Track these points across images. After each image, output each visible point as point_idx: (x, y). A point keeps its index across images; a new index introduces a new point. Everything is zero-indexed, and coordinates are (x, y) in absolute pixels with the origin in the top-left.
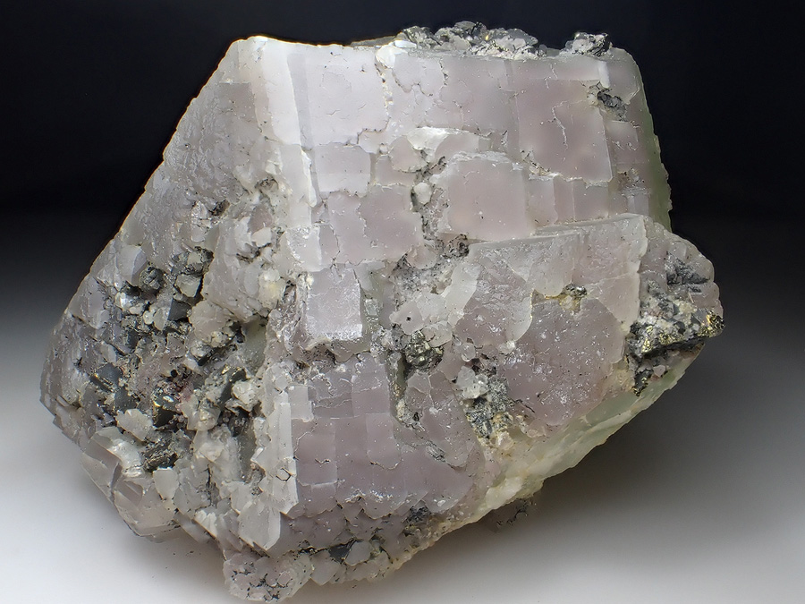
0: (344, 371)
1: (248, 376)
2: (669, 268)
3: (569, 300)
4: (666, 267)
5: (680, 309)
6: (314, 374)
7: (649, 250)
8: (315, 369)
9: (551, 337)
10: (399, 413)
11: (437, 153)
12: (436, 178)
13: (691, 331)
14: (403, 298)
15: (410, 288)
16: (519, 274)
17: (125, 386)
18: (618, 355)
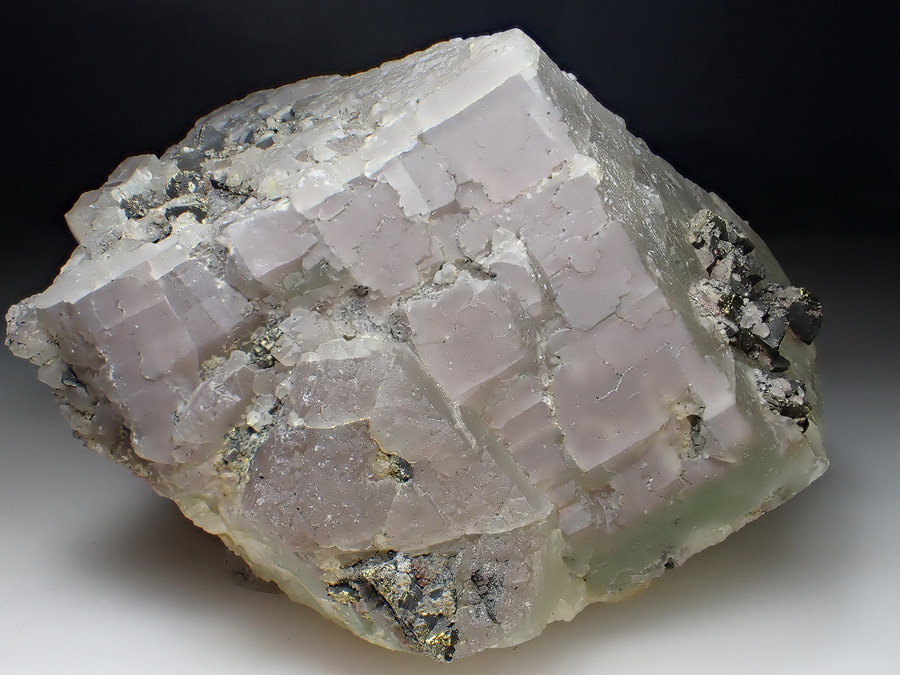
0: (219, 287)
1: (204, 221)
2: (488, 569)
3: (386, 465)
4: (487, 566)
5: (439, 600)
6: (204, 261)
7: (497, 537)
8: (209, 260)
9: (322, 457)
10: (209, 362)
11: (496, 265)
12: (465, 276)
13: (412, 617)
14: (330, 312)
15: (344, 315)
16: (379, 396)
17: (209, 157)
18: (348, 545)
